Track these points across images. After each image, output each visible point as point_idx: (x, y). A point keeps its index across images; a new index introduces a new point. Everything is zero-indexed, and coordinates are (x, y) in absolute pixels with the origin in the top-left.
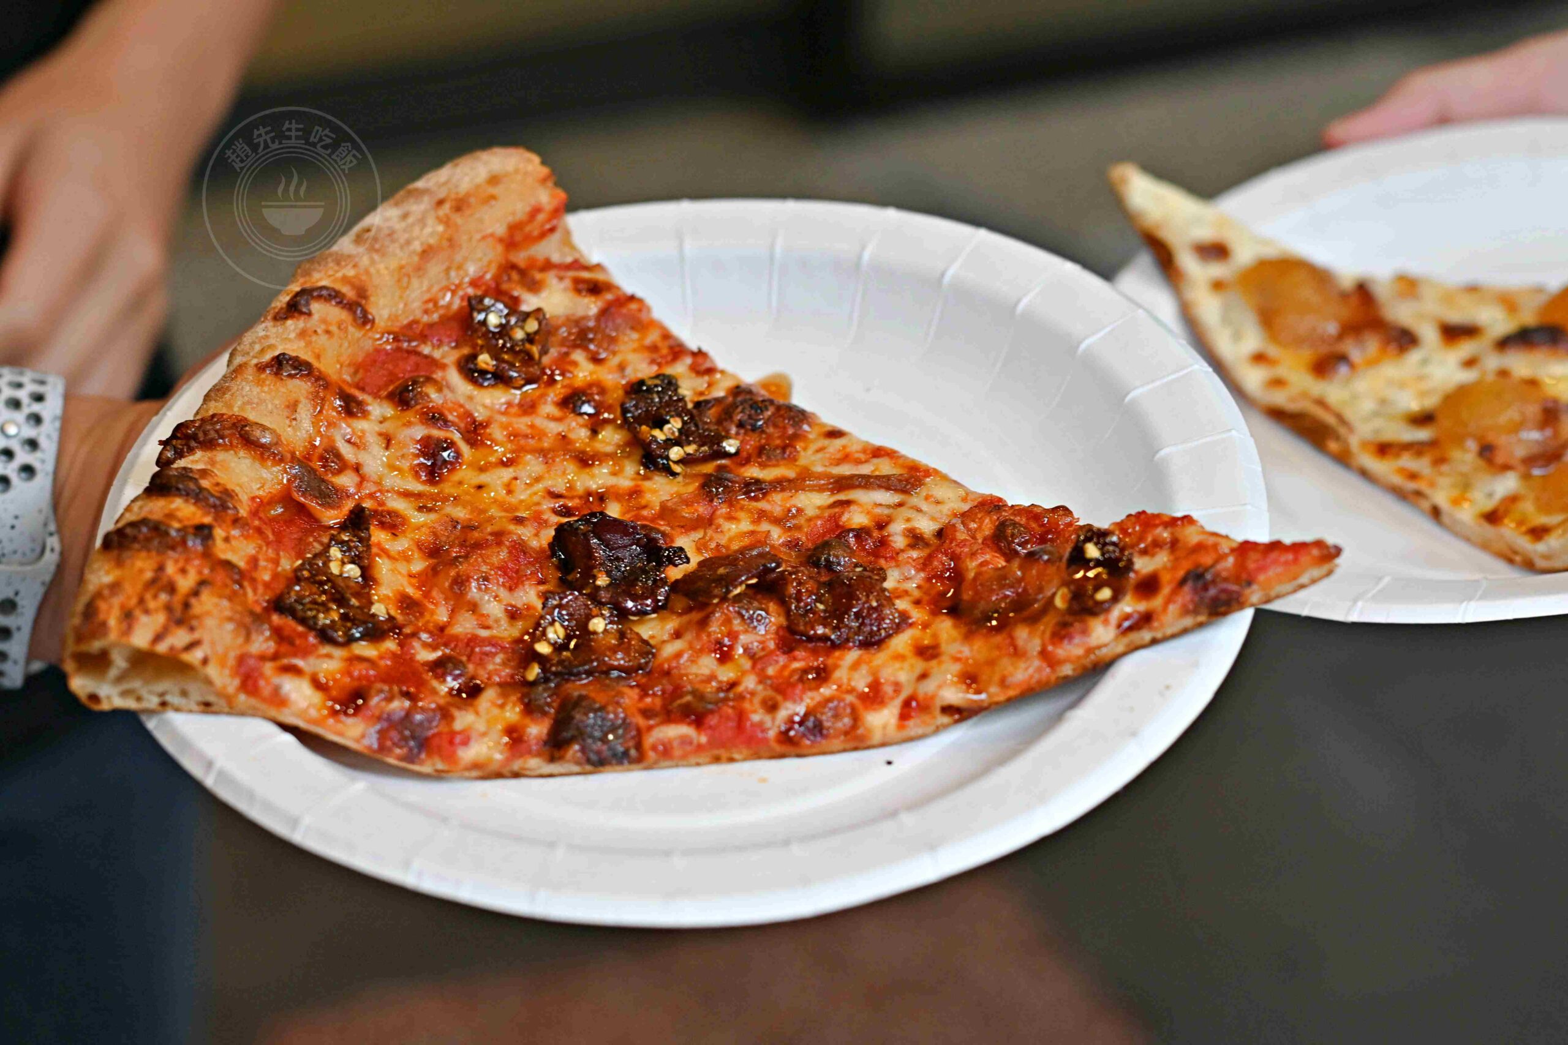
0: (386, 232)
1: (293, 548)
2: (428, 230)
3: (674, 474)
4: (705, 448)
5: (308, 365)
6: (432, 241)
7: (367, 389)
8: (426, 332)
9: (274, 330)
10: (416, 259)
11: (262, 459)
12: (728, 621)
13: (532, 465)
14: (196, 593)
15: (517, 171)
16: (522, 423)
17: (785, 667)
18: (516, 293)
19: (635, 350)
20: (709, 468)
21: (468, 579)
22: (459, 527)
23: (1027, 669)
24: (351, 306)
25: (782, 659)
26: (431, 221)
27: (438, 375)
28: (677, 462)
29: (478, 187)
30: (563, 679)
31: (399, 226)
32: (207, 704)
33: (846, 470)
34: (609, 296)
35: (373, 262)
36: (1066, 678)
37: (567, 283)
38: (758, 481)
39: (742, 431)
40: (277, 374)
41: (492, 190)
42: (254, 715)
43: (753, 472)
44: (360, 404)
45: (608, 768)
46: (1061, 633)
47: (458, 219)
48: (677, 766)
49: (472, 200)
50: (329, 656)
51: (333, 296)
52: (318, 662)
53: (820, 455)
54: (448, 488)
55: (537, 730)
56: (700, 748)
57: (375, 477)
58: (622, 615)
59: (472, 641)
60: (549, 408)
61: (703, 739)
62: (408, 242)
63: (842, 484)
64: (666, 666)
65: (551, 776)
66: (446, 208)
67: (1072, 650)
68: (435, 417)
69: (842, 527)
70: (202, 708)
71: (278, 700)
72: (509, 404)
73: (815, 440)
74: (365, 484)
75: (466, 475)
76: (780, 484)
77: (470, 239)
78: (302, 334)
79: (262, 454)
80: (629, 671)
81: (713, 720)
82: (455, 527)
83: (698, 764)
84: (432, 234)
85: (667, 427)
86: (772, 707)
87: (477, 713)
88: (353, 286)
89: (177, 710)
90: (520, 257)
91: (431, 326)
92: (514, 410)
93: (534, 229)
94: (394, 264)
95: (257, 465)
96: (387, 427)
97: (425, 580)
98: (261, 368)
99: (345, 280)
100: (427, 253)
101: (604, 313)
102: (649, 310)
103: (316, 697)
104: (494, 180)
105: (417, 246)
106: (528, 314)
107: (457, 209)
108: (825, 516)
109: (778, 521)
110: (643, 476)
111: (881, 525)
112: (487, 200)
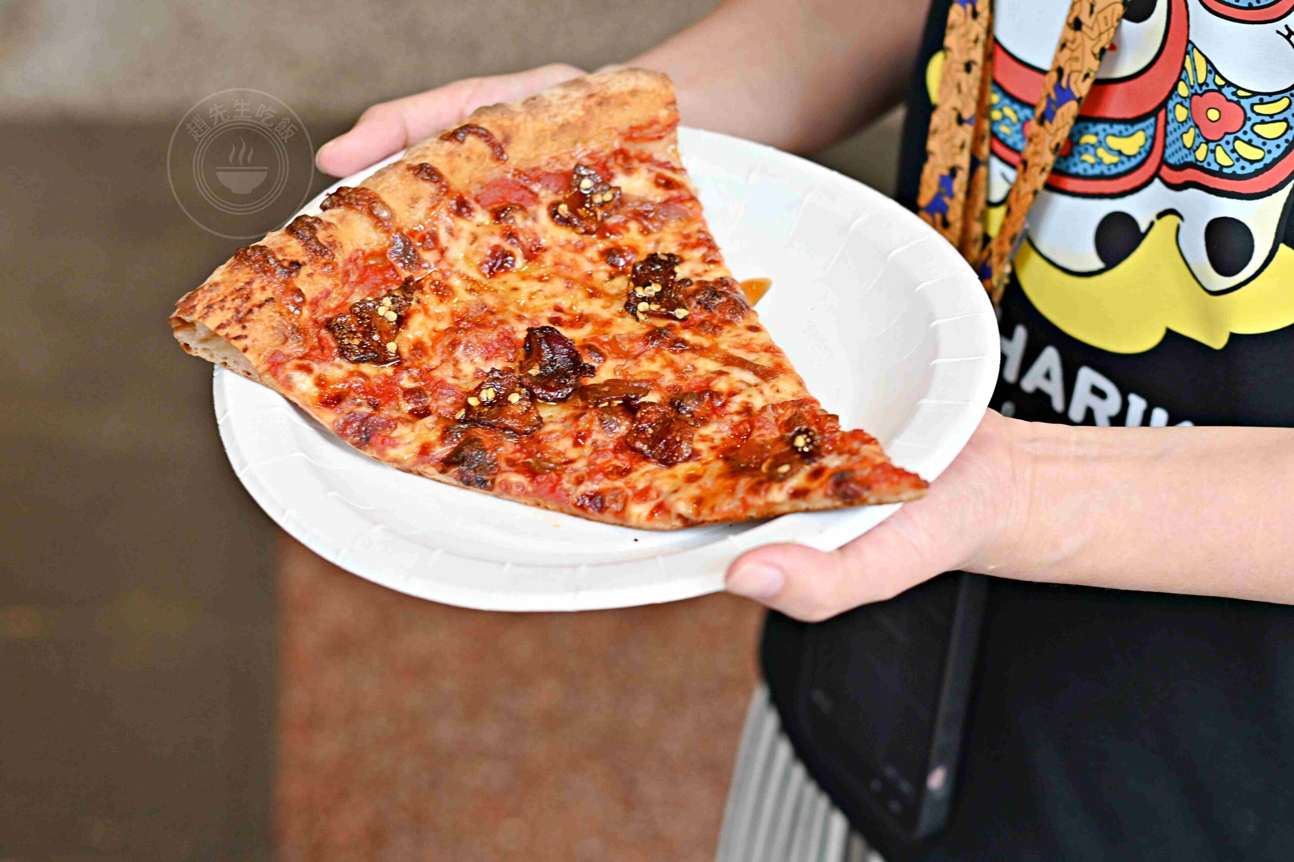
0: (546, 103)
1: (370, 289)
2: (573, 112)
3: (637, 319)
4: (663, 310)
5: (441, 176)
6: (572, 120)
7: (482, 202)
8: (543, 177)
9: (435, 145)
10: (556, 128)
11: (376, 227)
12: (591, 421)
13: (558, 285)
14: (260, 306)
15: (653, 91)
16: (568, 257)
17: (610, 461)
18: (614, 171)
19: (673, 233)
20: (661, 323)
21: (460, 343)
22: (485, 309)
23: (729, 504)
24: (495, 146)
25: (610, 455)
26: (578, 106)
27: (531, 208)
28: (643, 313)
29: (622, 93)
30: (475, 425)
31: (555, 101)
32: (249, 374)
33: (741, 354)
34: (674, 193)
35: (525, 121)
36: (751, 517)
37: (652, 176)
38: (684, 342)
39: (699, 307)
40: (416, 175)
41: (629, 99)
42: (272, 389)
43: (687, 336)
44: (470, 210)
45: (471, 487)
46: (754, 490)
47: (597, 111)
48: (513, 501)
49: (613, 101)
50: (340, 367)
51: (487, 136)
52: (330, 368)
53: (734, 339)
54: (496, 283)
55: (441, 451)
56: (527, 494)
57: (451, 261)
58: (533, 397)
59: (442, 383)
60: (592, 252)
61: (530, 489)
62: (555, 116)
63: (731, 361)
64: (541, 437)
65: (439, 481)
66: (593, 100)
67: (758, 501)
68: (511, 235)
69: (709, 387)
70: (245, 374)
71: (288, 384)
72: (569, 242)
73: (740, 328)
74: (442, 262)
75: (512, 279)
76: (694, 349)
77: (599, 127)
78: (450, 154)
79: (376, 223)
80: (517, 432)
81: (539, 479)
82: (482, 309)
83: (526, 504)
84: (573, 116)
85: (648, 288)
86: (579, 481)
87: (413, 431)
88: (504, 133)
89: (232, 370)
90: (633, 149)
91: (548, 174)
92: (571, 247)
93: (650, 132)
94: (539, 126)
95: (372, 229)
96: (480, 230)
97: (438, 336)
98: (410, 168)
99: (500, 127)
100: (563, 127)
101: (666, 203)
102: (701, 209)
103: (315, 391)
104: (634, 93)
105: (560, 120)
106: (610, 188)
107: (600, 104)
108: (705, 377)
109: (677, 371)
110: (621, 315)
111: (732, 394)
112: (623, 104)
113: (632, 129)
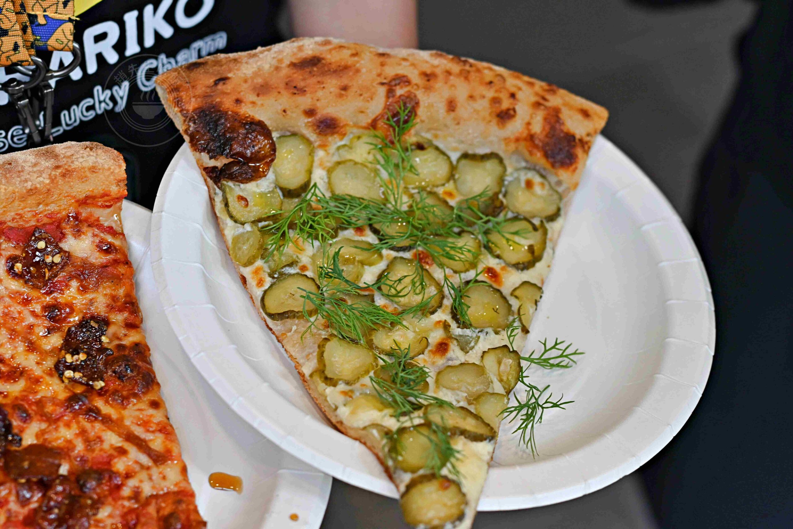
0: (20, 168)
2: (41, 179)
3: (63, 382)
4: (85, 379)
6: (39, 186)
8: (6, 230)
10: (25, 191)
12: (9, 492)
15: (109, 169)
16: (16, 309)
18: (65, 232)
20: (79, 390)
26: (45, 175)
28: (68, 379)
29: (83, 168)
31: (28, 169)
33: (139, 431)
37: (96, 240)
38: (98, 411)
41: (88, 174)
43: (100, 405)
47: (60, 181)
49: (75, 174)
53: (137, 413)
62: (26, 181)
63: (131, 438)
66: (59, 171)
69: (109, 466)
72: (19, 293)
73: (144, 403)
76: (105, 420)
77: (60, 194)
84: (41, 183)
85: (76, 357)
91: (11, 229)
93: (102, 201)
94: (10, 188)
100: (31, 191)
101: (104, 265)
104: (93, 169)
105: (29, 185)
106: (61, 250)
107: (64, 175)
108: (109, 453)
109: (87, 441)
110: (51, 375)
111: (128, 476)
112: (83, 179)
113: (87, 197)
